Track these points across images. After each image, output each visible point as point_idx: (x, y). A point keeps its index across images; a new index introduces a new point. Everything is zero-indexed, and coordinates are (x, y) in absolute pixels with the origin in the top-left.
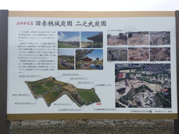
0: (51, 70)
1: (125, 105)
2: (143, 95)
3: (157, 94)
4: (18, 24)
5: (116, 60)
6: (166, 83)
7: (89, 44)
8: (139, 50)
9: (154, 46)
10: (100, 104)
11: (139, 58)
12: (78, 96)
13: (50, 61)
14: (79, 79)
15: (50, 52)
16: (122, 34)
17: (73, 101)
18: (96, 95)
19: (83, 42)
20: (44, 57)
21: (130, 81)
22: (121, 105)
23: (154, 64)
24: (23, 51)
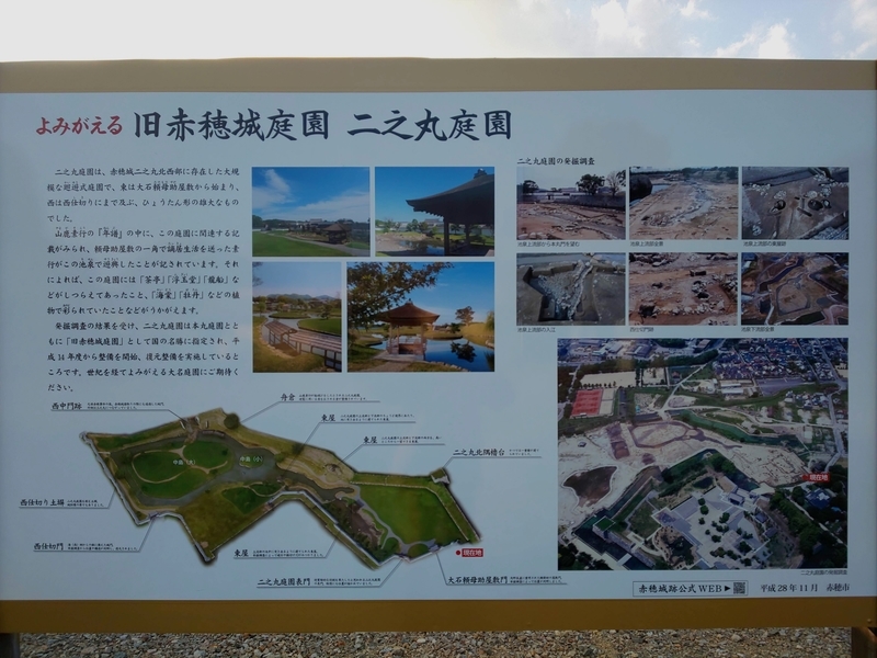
0: (220, 372)
1: (607, 558)
2: (702, 502)
3: (777, 501)
4: (42, 131)
5: (561, 317)
6: (822, 441)
7: (421, 237)
8: (686, 268)
9: (765, 244)
10: (479, 553)
11: (687, 309)
12: (360, 512)
13: (211, 326)
14: (368, 419)
15: (211, 280)
16: (598, 181)
17: (337, 537)
18: (456, 504)
19: (386, 226)
20: (181, 303)
21: (639, 432)
22: (589, 557)
23: (762, 343)
24: (73, 272)
